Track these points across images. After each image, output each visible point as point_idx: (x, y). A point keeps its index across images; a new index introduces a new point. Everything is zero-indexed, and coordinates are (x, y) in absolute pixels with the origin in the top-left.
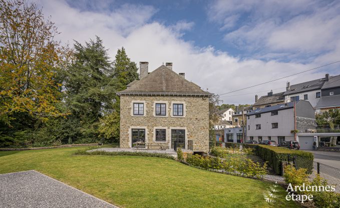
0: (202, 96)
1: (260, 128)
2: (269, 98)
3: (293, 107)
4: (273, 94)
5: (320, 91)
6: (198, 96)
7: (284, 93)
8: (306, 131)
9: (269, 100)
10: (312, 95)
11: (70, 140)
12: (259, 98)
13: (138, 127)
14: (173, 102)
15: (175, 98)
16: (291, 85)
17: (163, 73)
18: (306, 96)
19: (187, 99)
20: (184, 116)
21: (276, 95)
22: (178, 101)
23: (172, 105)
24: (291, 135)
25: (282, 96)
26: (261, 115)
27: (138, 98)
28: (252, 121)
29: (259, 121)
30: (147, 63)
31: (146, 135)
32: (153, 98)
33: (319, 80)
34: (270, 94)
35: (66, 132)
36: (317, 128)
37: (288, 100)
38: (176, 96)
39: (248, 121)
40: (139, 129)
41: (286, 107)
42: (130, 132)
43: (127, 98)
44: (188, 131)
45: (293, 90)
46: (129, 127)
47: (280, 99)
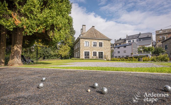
0: (108, 40)
1: (119, 53)
2: (120, 41)
3: (131, 45)
4: (122, 39)
5: (138, 39)
6: (107, 40)
7: (125, 39)
8: (135, 54)
9: (120, 42)
10: (135, 40)
11: (46, 58)
12: (116, 40)
13: (87, 51)
14: (99, 42)
15: (100, 40)
16: (128, 36)
17: (93, 30)
18: (133, 40)
19: (104, 41)
20: (103, 47)
21: (123, 40)
22: (101, 41)
23: (99, 43)
24: (131, 55)
25: (125, 40)
26: (120, 47)
27: (87, 40)
28: (116, 50)
29: (119, 50)
30: (85, 25)
31: (90, 54)
32: (92, 40)
33: (137, 35)
34: (120, 39)
35: (45, 54)
36: (138, 53)
37: (127, 42)
38: (100, 39)
39: (115, 50)
40: (87, 52)
41: (130, 44)
42: (84, 53)
43: (83, 39)
44: (104, 53)
45: (129, 38)
46: (83, 51)
47: (124, 41)
